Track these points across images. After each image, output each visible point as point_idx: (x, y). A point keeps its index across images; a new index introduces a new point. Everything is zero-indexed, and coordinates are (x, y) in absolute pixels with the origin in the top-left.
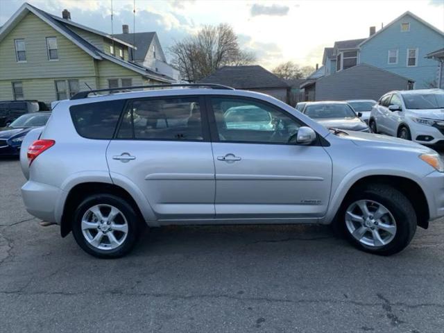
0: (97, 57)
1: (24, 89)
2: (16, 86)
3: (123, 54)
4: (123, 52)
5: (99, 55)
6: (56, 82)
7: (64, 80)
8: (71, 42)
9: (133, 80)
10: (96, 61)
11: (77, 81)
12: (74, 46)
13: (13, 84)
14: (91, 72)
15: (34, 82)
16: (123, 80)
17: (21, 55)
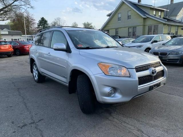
0: (144, 17)
1: (119, 31)
2: (117, 30)
3: (161, 14)
4: (161, 13)
5: (145, 16)
6: (129, 28)
7: (131, 27)
8: (135, 12)
9: (159, 25)
10: (144, 19)
11: (136, 27)
12: (136, 13)
13: (116, 30)
14: (141, 23)
15: (122, 29)
16: (154, 26)
17: (119, 19)
